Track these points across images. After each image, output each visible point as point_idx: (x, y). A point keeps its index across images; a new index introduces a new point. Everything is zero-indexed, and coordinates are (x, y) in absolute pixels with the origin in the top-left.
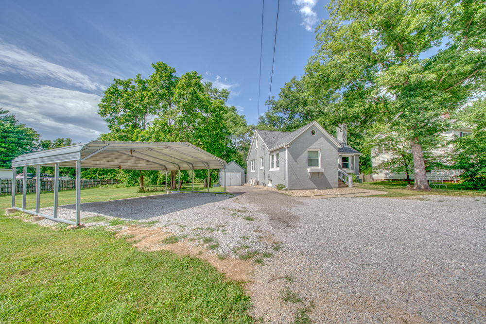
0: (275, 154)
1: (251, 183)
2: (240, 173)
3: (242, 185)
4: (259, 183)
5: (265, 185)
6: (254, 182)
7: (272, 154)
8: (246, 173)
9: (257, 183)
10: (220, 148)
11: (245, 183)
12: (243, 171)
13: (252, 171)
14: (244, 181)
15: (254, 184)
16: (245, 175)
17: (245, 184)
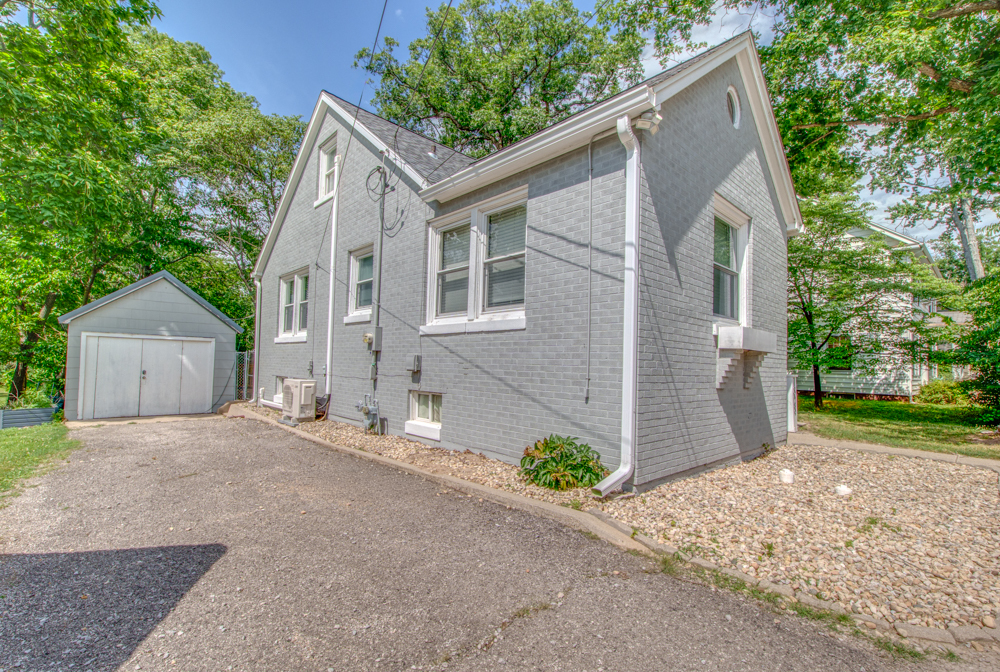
0: (475, 215)
1: (278, 400)
2: (210, 347)
3: (217, 409)
4: (332, 408)
5: (377, 424)
6: (299, 398)
7: (453, 218)
8: (243, 345)
9: (320, 410)
10: (78, 191)
11: (240, 397)
12: (229, 335)
13: (283, 336)
14: (232, 390)
15: (296, 413)
16: (241, 361)
17: (237, 409)
